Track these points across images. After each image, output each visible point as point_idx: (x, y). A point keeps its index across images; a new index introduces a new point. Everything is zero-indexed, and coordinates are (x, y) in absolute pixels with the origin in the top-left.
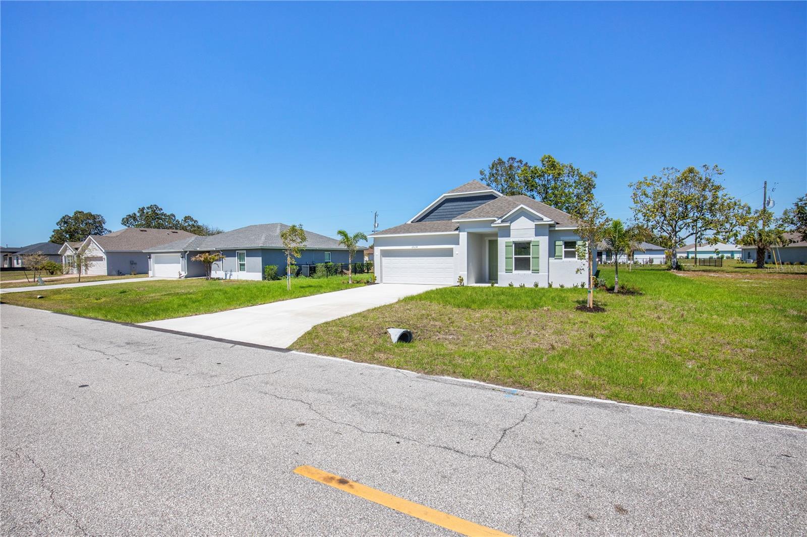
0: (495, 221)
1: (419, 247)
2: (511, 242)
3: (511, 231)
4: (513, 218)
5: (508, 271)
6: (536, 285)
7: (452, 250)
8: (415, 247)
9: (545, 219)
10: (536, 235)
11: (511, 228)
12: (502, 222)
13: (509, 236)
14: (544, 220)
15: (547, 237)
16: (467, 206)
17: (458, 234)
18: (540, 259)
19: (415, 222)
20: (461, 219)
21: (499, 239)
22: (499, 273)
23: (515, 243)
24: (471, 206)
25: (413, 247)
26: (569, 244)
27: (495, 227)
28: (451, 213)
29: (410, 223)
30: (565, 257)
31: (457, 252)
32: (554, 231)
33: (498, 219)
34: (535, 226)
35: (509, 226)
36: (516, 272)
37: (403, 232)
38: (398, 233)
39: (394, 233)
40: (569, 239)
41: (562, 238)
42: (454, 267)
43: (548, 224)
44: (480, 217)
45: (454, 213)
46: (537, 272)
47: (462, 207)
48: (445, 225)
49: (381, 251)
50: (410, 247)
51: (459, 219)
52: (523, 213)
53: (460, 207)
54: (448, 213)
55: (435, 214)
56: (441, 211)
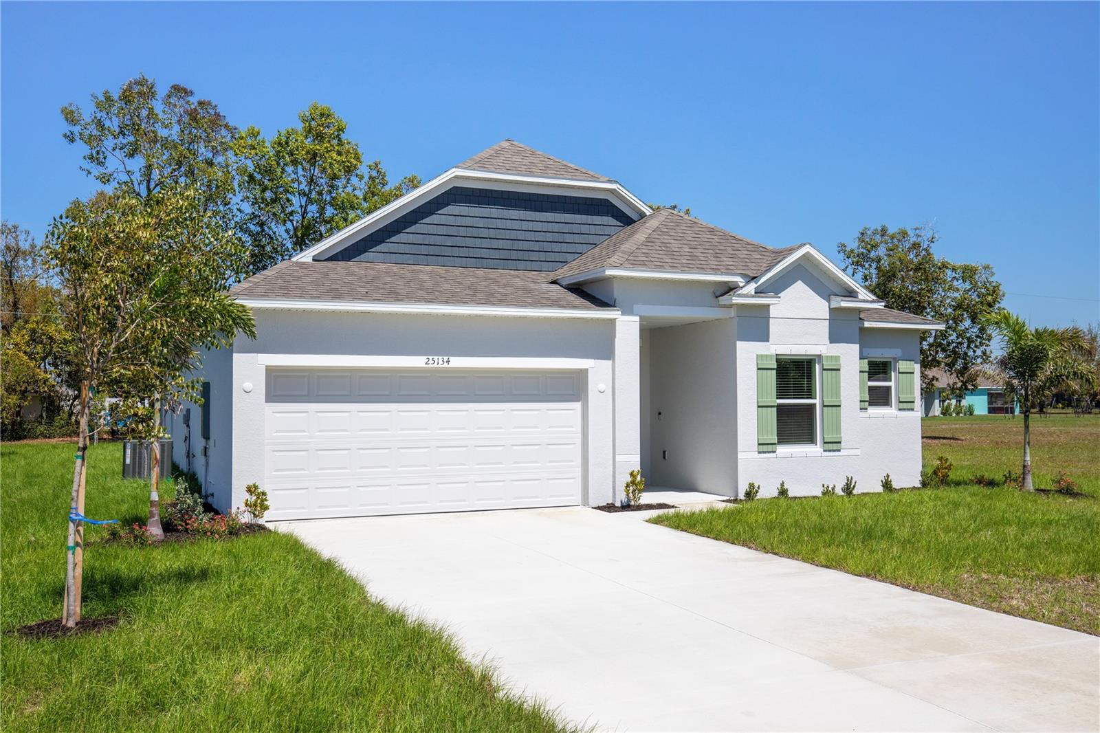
0: (730, 289)
1: (458, 362)
2: (771, 356)
3: (772, 321)
4: (778, 286)
5: (765, 447)
6: (848, 489)
7: (582, 375)
8: (438, 362)
9: (864, 294)
10: (834, 338)
11: (772, 314)
12: (759, 292)
13: (766, 338)
14: (860, 297)
15: (858, 345)
16: (525, 226)
17: (612, 322)
18: (843, 409)
19: (326, 260)
20: (632, 269)
21: (738, 342)
22: (740, 455)
23: (778, 361)
24: (538, 226)
25: (431, 362)
26: (878, 369)
27: (731, 306)
28: (470, 242)
29: (310, 260)
30: (869, 405)
31: (602, 387)
32: (863, 330)
33: (748, 283)
34: (833, 311)
35: (768, 306)
36: (784, 450)
37: (376, 295)
38: (366, 297)
39: (337, 296)
40: (880, 354)
41: (866, 352)
42: (579, 441)
43: (860, 310)
44: (688, 268)
45: (478, 243)
46: (835, 446)
47: (509, 224)
48: (505, 286)
49: (271, 372)
50: (418, 362)
51: (626, 268)
52: (806, 272)
53: (502, 224)
54: (460, 241)
55: (411, 238)
56: (432, 229)
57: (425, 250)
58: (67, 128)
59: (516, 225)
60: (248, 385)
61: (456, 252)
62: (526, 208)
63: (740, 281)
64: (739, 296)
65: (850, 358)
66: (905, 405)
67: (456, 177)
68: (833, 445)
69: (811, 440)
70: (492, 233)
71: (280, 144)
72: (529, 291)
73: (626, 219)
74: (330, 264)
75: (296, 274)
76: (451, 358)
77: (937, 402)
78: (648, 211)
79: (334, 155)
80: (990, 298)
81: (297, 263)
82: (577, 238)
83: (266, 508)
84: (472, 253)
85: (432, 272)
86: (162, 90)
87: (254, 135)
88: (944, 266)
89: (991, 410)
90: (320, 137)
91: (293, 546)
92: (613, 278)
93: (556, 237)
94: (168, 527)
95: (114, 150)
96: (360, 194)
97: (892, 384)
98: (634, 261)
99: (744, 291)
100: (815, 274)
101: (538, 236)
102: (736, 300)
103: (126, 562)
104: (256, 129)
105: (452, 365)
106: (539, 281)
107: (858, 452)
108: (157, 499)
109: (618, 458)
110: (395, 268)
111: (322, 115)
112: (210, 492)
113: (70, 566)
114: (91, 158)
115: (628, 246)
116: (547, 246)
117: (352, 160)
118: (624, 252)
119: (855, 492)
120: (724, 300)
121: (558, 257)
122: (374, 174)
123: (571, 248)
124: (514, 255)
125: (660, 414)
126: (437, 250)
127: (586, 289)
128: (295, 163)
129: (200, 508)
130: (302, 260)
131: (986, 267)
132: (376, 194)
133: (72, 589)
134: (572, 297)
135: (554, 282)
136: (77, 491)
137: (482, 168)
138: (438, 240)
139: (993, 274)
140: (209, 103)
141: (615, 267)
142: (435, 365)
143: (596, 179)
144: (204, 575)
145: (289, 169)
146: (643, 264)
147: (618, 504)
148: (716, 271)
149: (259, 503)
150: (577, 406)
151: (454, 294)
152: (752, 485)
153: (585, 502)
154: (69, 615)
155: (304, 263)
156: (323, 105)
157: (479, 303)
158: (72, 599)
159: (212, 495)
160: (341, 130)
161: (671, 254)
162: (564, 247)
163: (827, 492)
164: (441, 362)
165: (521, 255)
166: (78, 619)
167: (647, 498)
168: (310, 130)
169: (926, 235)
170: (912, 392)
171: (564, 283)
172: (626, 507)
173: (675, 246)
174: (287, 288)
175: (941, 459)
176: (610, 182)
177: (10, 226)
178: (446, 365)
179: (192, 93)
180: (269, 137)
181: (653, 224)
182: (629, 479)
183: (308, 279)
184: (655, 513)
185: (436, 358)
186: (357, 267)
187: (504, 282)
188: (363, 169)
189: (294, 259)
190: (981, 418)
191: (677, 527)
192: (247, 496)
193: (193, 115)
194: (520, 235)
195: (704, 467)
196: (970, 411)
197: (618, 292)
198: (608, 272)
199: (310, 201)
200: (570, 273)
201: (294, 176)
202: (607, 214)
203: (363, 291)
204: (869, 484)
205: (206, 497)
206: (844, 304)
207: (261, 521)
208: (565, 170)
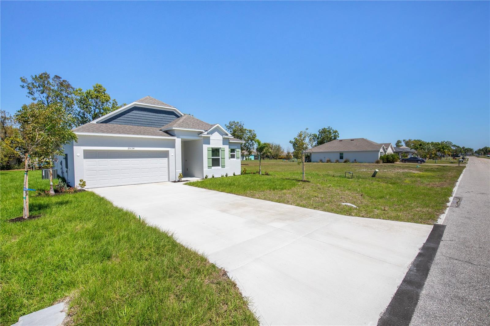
0: (201, 133)
1: (136, 149)
2: (210, 148)
3: (211, 140)
4: (212, 133)
5: (209, 167)
6: (226, 176)
7: (168, 151)
8: (131, 149)
9: (230, 135)
10: (223, 144)
11: (211, 139)
12: (208, 134)
13: (209, 144)
15: (228, 146)
16: (153, 117)
17: (175, 140)
18: (225, 159)
19: (100, 123)
20: (179, 128)
21: (203, 145)
22: (204, 169)
23: (212, 149)
24: (156, 117)
25: (129, 149)
26: (233, 151)
27: (202, 137)
28: (139, 120)
29: (96, 123)
30: (231, 158)
31: (172, 154)
32: (229, 142)
33: (205, 132)
34: (223, 138)
35: (210, 137)
36: (213, 168)
37: (114, 132)
38: (111, 132)
39: (103, 132)
40: (233, 147)
41: (230, 147)
42: (167, 167)
43: (229, 138)
44: (192, 128)
45: (141, 120)
46: (224, 167)
47: (149, 116)
48: (148, 131)
49: (85, 151)
50: (126, 149)
51: (178, 128)
52: (218, 130)
53: (147, 116)
54: (137, 120)
55: (123, 118)
56: (129, 116)
57: (127, 121)
58: (22, 84)
59: (151, 116)
60: (78, 154)
61: (135, 122)
62: (153, 113)
63: (204, 131)
64: (203, 134)
65: (227, 148)
66: (238, 158)
67: (135, 104)
68: (223, 166)
69: (219, 166)
70: (145, 118)
71: (87, 93)
72: (154, 132)
73: (178, 117)
74: (101, 124)
75: (91, 126)
76: (135, 148)
77: (245, 157)
78: (183, 115)
79: (103, 97)
80: (254, 137)
81: (92, 123)
82: (166, 120)
83: (85, 185)
84: (140, 122)
85: (129, 127)
86: (52, 76)
87: (81, 90)
88: (245, 130)
89: (255, 159)
90: (99, 92)
91: (93, 194)
92: (175, 129)
93: (161, 120)
94: (56, 191)
95: (37, 91)
96: (111, 107)
97: (235, 154)
98: (180, 126)
99: (204, 133)
100: (220, 130)
101: (156, 119)
102: (203, 135)
103: (43, 200)
104: (81, 89)
105: (135, 149)
106: (157, 130)
107: (228, 168)
108: (52, 184)
109: (176, 171)
110: (119, 125)
111: (99, 86)
112: (69, 182)
113: (25, 203)
114: (30, 93)
115: (178, 122)
116: (159, 122)
117: (108, 98)
118: (177, 124)
119: (228, 176)
120: (200, 135)
121: (161, 124)
122: (114, 102)
123: (165, 122)
124: (150, 123)
125: (186, 160)
126: (131, 122)
127: (168, 132)
128: (92, 98)
129: (66, 186)
130: (93, 123)
131: (254, 130)
132: (114, 107)
133: (26, 209)
134: (165, 134)
135: (160, 130)
136: (26, 183)
137: (142, 102)
138: (131, 119)
139: (255, 132)
140: (66, 81)
141: (175, 127)
142: (130, 149)
143: (170, 107)
144: (67, 202)
145: (90, 100)
146: (182, 127)
147: (177, 181)
148: (198, 129)
149: (83, 184)
150: (167, 159)
151: (135, 132)
152: (206, 175)
153: (169, 180)
154: (25, 215)
155: (93, 124)
156: (100, 84)
157: (141, 135)
158: (26, 211)
159: (69, 183)
160: (105, 91)
161: (188, 125)
162: (163, 122)
163: (222, 176)
164: (132, 149)
165: (152, 123)
166: (28, 216)
167: (183, 179)
168: (96, 90)
169: (242, 123)
170: (239, 155)
171: (163, 130)
172: (179, 181)
173: (189, 123)
174: (89, 130)
175: (244, 169)
176: (174, 107)
177: (2, 111)
178: (133, 149)
179: (61, 78)
180: (84, 91)
181: (184, 118)
182: (179, 175)
183: (95, 128)
184: (185, 182)
185: (131, 148)
186: (109, 125)
187: (148, 130)
188: (111, 101)
189: (91, 122)
190: (253, 160)
191: (190, 185)
192: (80, 182)
193: (61, 84)
194: (152, 119)
195: (196, 172)
196: (251, 159)
197: (176, 133)
198: (174, 128)
199: (97, 108)
200: (165, 128)
201: (92, 102)
202: (173, 115)
203: (111, 131)
204: (231, 174)
205: (68, 183)
206: (226, 137)
207: (84, 189)
208: (163, 104)
